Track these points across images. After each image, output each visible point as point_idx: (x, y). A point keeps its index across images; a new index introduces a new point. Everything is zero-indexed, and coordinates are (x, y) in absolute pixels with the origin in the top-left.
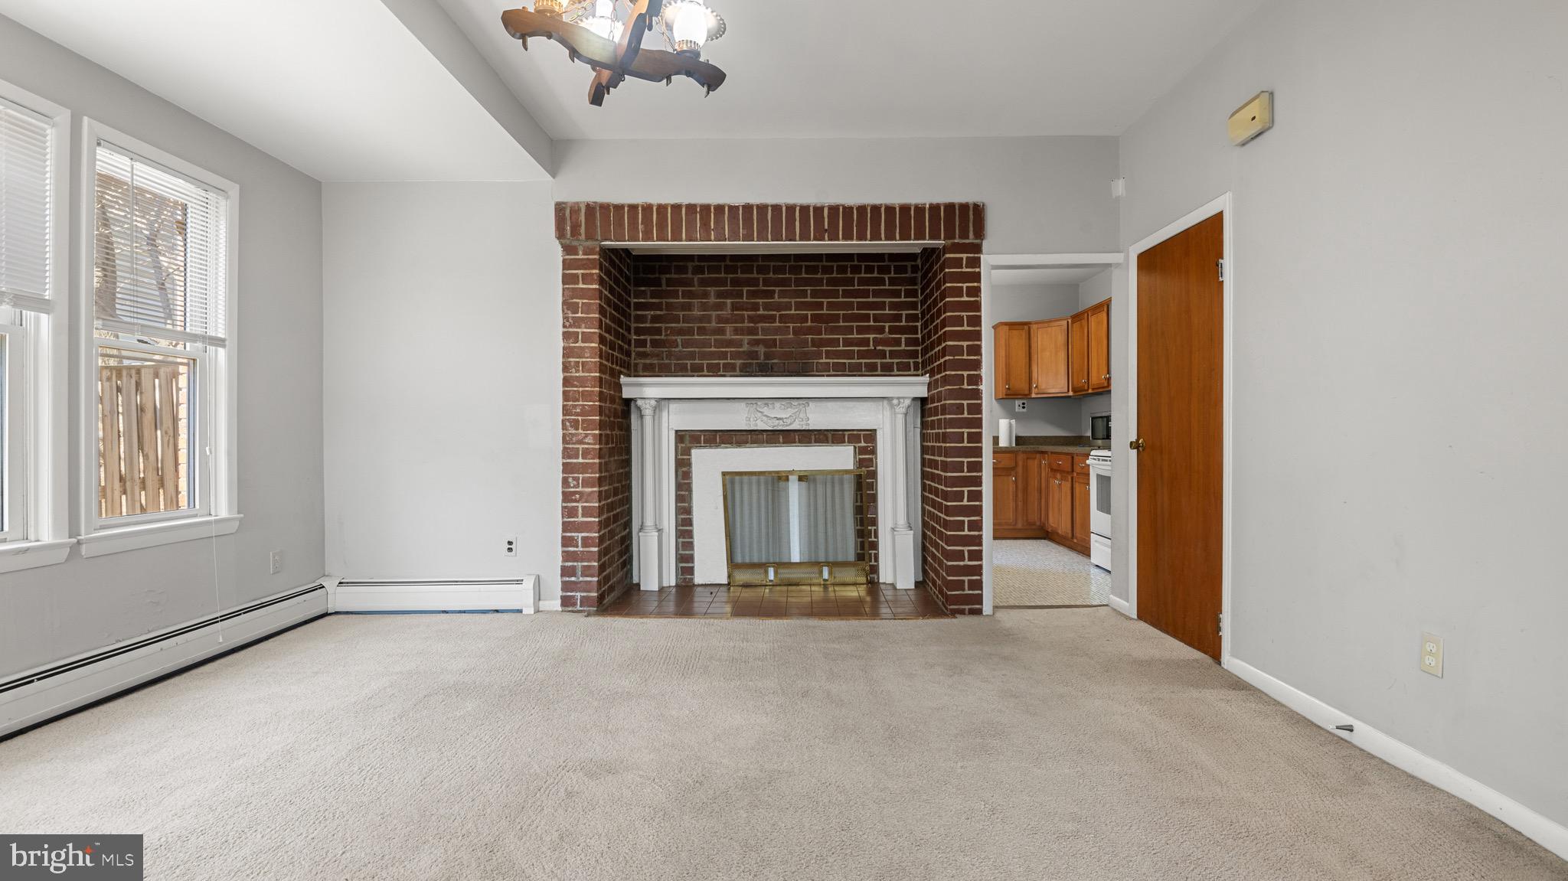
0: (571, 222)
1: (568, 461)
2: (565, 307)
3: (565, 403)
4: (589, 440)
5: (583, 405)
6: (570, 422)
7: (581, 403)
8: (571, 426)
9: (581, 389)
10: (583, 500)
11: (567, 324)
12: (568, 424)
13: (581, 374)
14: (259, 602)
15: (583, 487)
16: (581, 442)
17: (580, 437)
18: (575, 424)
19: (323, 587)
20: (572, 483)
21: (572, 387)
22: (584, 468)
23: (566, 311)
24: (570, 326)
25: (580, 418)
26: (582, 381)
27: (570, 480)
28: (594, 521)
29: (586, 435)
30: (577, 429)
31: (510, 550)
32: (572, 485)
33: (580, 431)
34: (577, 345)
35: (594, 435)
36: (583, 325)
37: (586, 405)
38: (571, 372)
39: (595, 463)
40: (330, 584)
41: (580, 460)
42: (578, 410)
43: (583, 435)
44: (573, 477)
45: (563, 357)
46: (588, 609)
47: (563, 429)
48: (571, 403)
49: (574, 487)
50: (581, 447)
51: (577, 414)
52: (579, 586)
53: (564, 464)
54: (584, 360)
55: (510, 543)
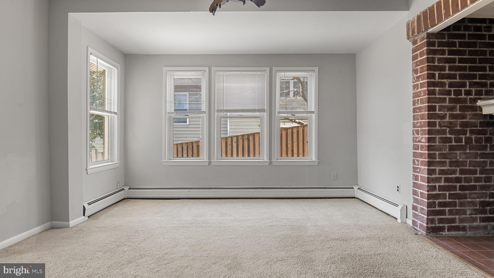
0: (412, 29)
1: (415, 151)
2: (413, 72)
3: (414, 121)
4: (423, 140)
5: (421, 122)
6: (415, 131)
7: (420, 121)
8: (416, 134)
9: (420, 113)
10: (421, 172)
11: (414, 81)
12: (415, 132)
13: (420, 105)
14: (325, 187)
15: (421, 165)
16: (420, 141)
17: (420, 139)
18: (418, 133)
19: (353, 188)
20: (417, 163)
21: (416, 113)
22: (421, 155)
23: (413, 74)
24: (415, 82)
25: (420, 129)
26: (420, 109)
27: (416, 161)
28: (425, 185)
29: (422, 138)
30: (418, 135)
31: (398, 190)
32: (416, 164)
33: (420, 136)
34: (418, 90)
35: (425, 138)
36: (420, 79)
37: (422, 122)
38: (416, 105)
39: (426, 153)
40: (356, 188)
41: (420, 151)
42: (419, 125)
43: (421, 138)
44: (417, 160)
45: (413, 98)
46: (422, 231)
47: (413, 135)
48: (416, 121)
49: (417, 165)
50: (420, 144)
51: (419, 127)
52: (419, 217)
53: (413, 153)
54: (421, 98)
55: (398, 187)
